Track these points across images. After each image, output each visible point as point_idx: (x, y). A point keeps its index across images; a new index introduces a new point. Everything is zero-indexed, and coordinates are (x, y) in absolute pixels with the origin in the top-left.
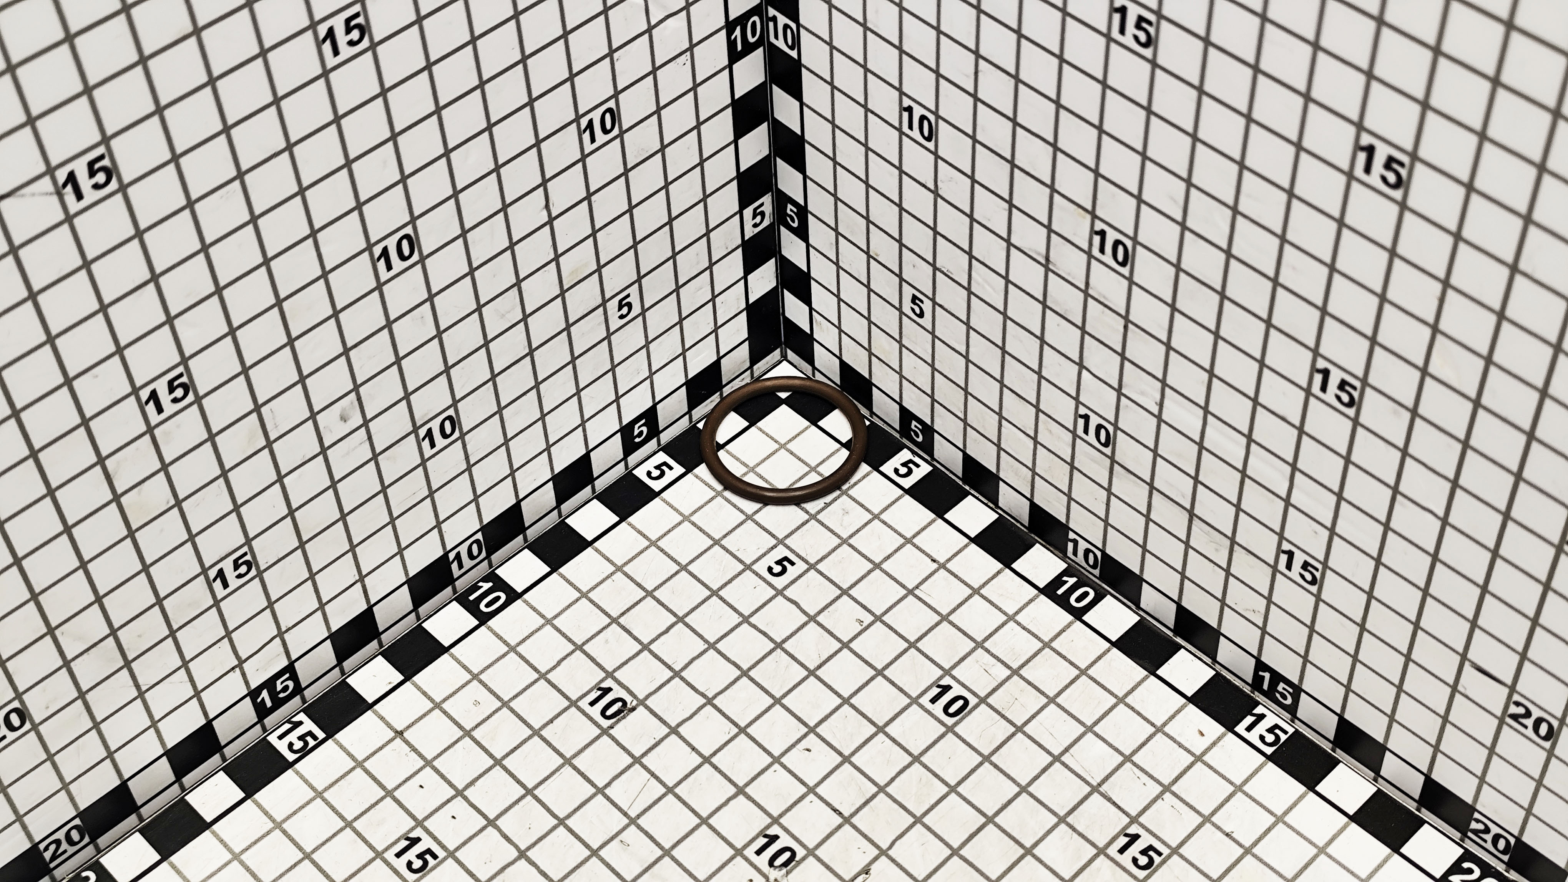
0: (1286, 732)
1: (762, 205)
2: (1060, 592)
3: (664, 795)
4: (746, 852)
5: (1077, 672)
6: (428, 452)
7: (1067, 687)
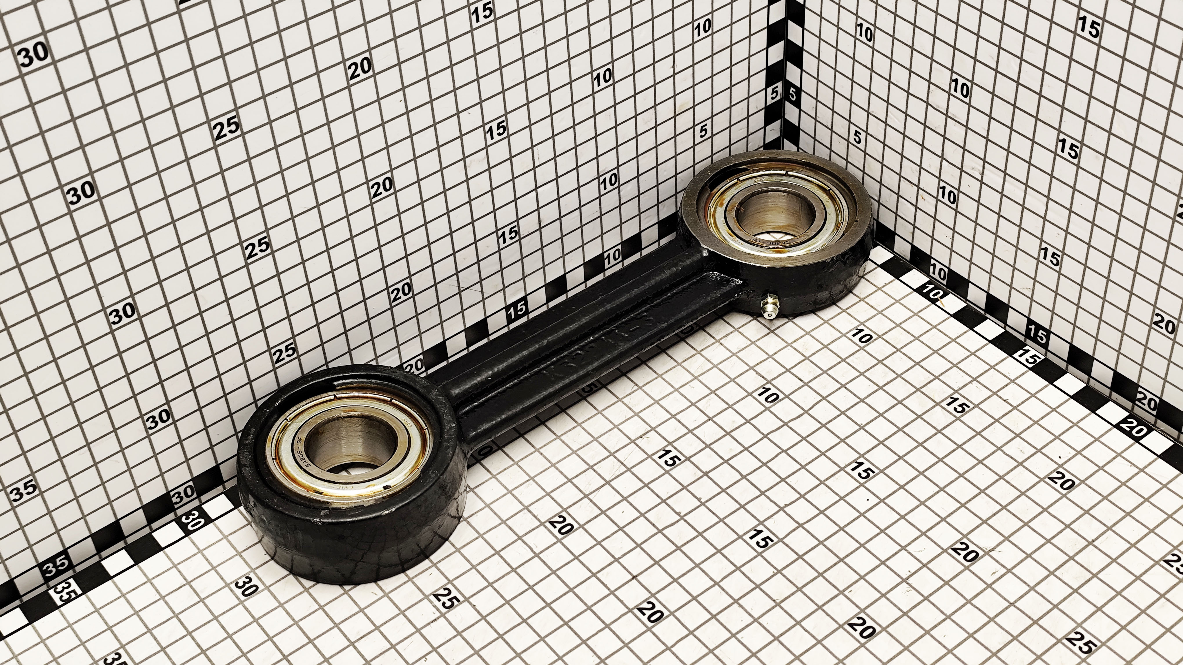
0: (1040, 358)
1: (777, 87)
2: (924, 291)
3: (712, 368)
4: (754, 394)
5: (931, 327)
6: (602, 192)
7: (925, 333)
